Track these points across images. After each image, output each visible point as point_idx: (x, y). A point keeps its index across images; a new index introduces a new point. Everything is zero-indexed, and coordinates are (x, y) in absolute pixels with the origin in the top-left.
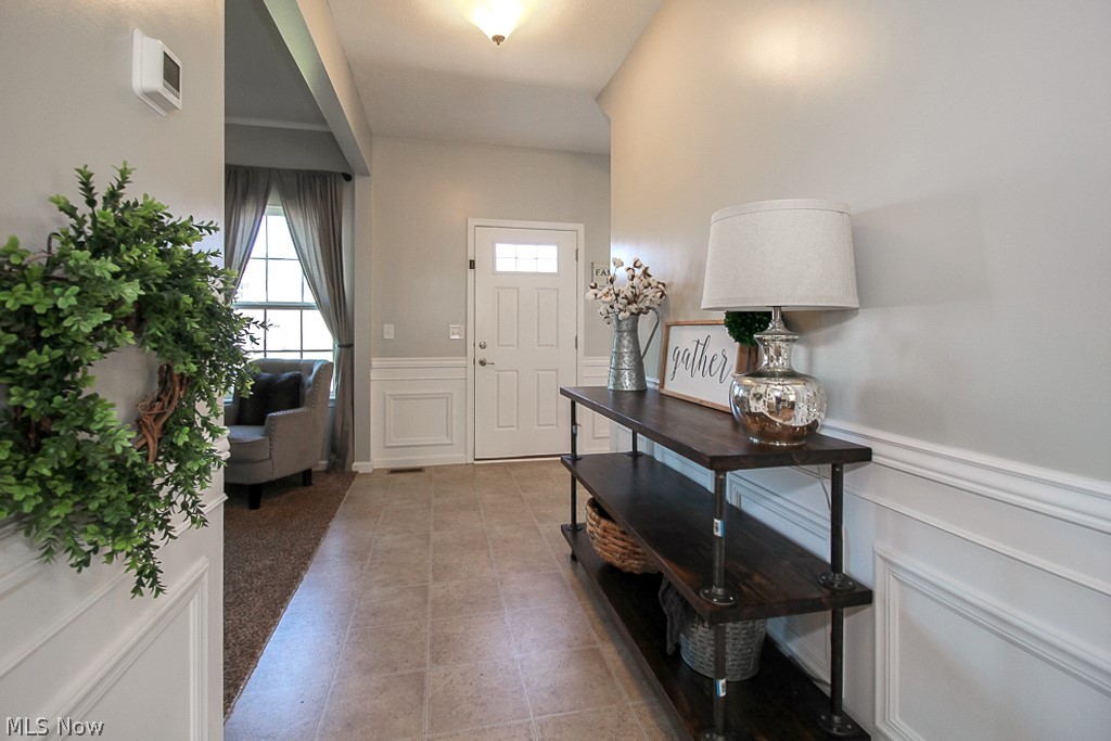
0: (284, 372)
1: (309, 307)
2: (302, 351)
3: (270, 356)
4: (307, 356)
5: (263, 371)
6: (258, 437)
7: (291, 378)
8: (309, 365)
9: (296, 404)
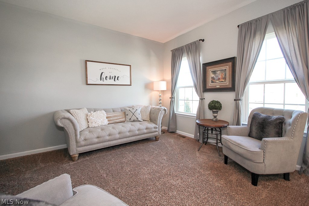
0: (273, 114)
1: (289, 81)
2: (284, 104)
3: (267, 106)
4: (287, 108)
5: (263, 113)
6: (257, 150)
7: (277, 119)
8: (290, 113)
9: (280, 134)
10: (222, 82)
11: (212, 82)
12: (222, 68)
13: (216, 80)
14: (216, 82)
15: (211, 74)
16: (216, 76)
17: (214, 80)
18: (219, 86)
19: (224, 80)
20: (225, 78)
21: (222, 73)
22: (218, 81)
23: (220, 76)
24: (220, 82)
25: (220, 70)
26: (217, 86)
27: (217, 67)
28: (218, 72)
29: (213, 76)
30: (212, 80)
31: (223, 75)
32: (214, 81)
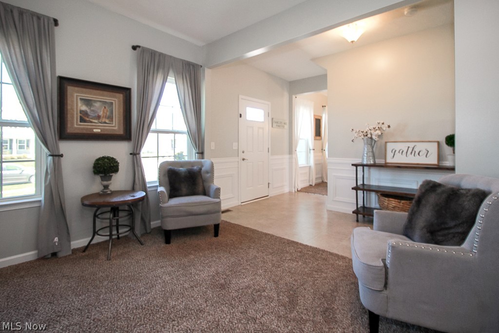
10: (105, 123)
11: (82, 120)
12: (106, 99)
13: (92, 119)
14: (91, 122)
15: (80, 104)
16: (93, 111)
17: (88, 117)
18: (99, 131)
19: (109, 121)
20: (111, 118)
21: (105, 108)
22: (96, 121)
23: (102, 113)
24: (101, 123)
25: (100, 101)
26: (95, 130)
27: (95, 95)
28: (97, 105)
29: (84, 108)
30: (81, 117)
31: (107, 111)
32: (87, 119)
